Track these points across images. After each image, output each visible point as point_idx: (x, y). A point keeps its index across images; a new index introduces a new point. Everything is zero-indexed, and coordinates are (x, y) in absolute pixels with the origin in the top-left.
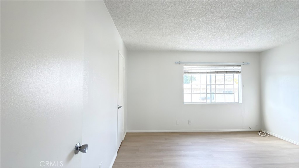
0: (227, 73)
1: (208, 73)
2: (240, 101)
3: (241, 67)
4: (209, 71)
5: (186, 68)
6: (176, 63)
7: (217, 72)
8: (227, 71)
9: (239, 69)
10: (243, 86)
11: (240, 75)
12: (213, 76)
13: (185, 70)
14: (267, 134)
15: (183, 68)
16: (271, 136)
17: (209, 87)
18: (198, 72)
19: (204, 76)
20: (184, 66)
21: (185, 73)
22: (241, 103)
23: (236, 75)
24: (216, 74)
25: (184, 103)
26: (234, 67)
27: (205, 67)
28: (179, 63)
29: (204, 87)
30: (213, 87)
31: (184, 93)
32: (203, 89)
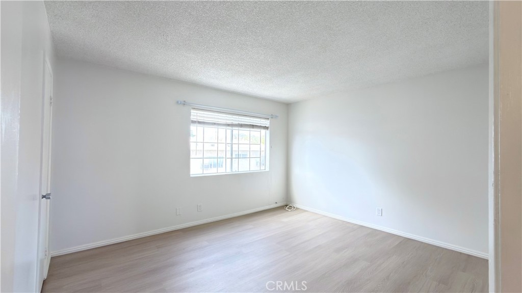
0: (253, 128)
1: (229, 125)
2: (266, 168)
3: (269, 121)
4: (229, 122)
5: (195, 115)
6: (178, 102)
7: (241, 126)
8: (253, 125)
9: (266, 123)
10: (271, 147)
11: (268, 132)
12: (236, 131)
13: (193, 118)
14: (294, 207)
15: (191, 113)
16: (297, 209)
17: (229, 148)
18: (215, 124)
19: (222, 130)
20: (192, 111)
21: (194, 122)
22: (268, 170)
23: (263, 131)
24: (240, 129)
25: (191, 176)
26: (262, 120)
27: (225, 115)
28: (184, 104)
29: (222, 147)
30: (235, 147)
31: (191, 157)
32: (221, 151)
